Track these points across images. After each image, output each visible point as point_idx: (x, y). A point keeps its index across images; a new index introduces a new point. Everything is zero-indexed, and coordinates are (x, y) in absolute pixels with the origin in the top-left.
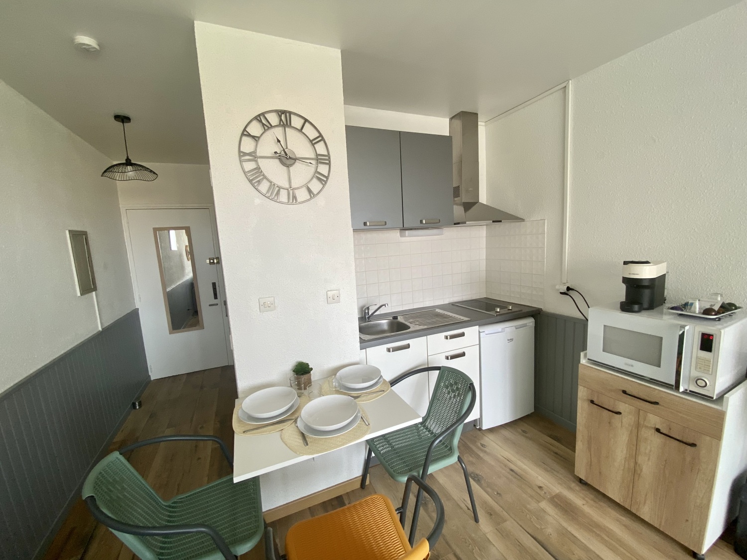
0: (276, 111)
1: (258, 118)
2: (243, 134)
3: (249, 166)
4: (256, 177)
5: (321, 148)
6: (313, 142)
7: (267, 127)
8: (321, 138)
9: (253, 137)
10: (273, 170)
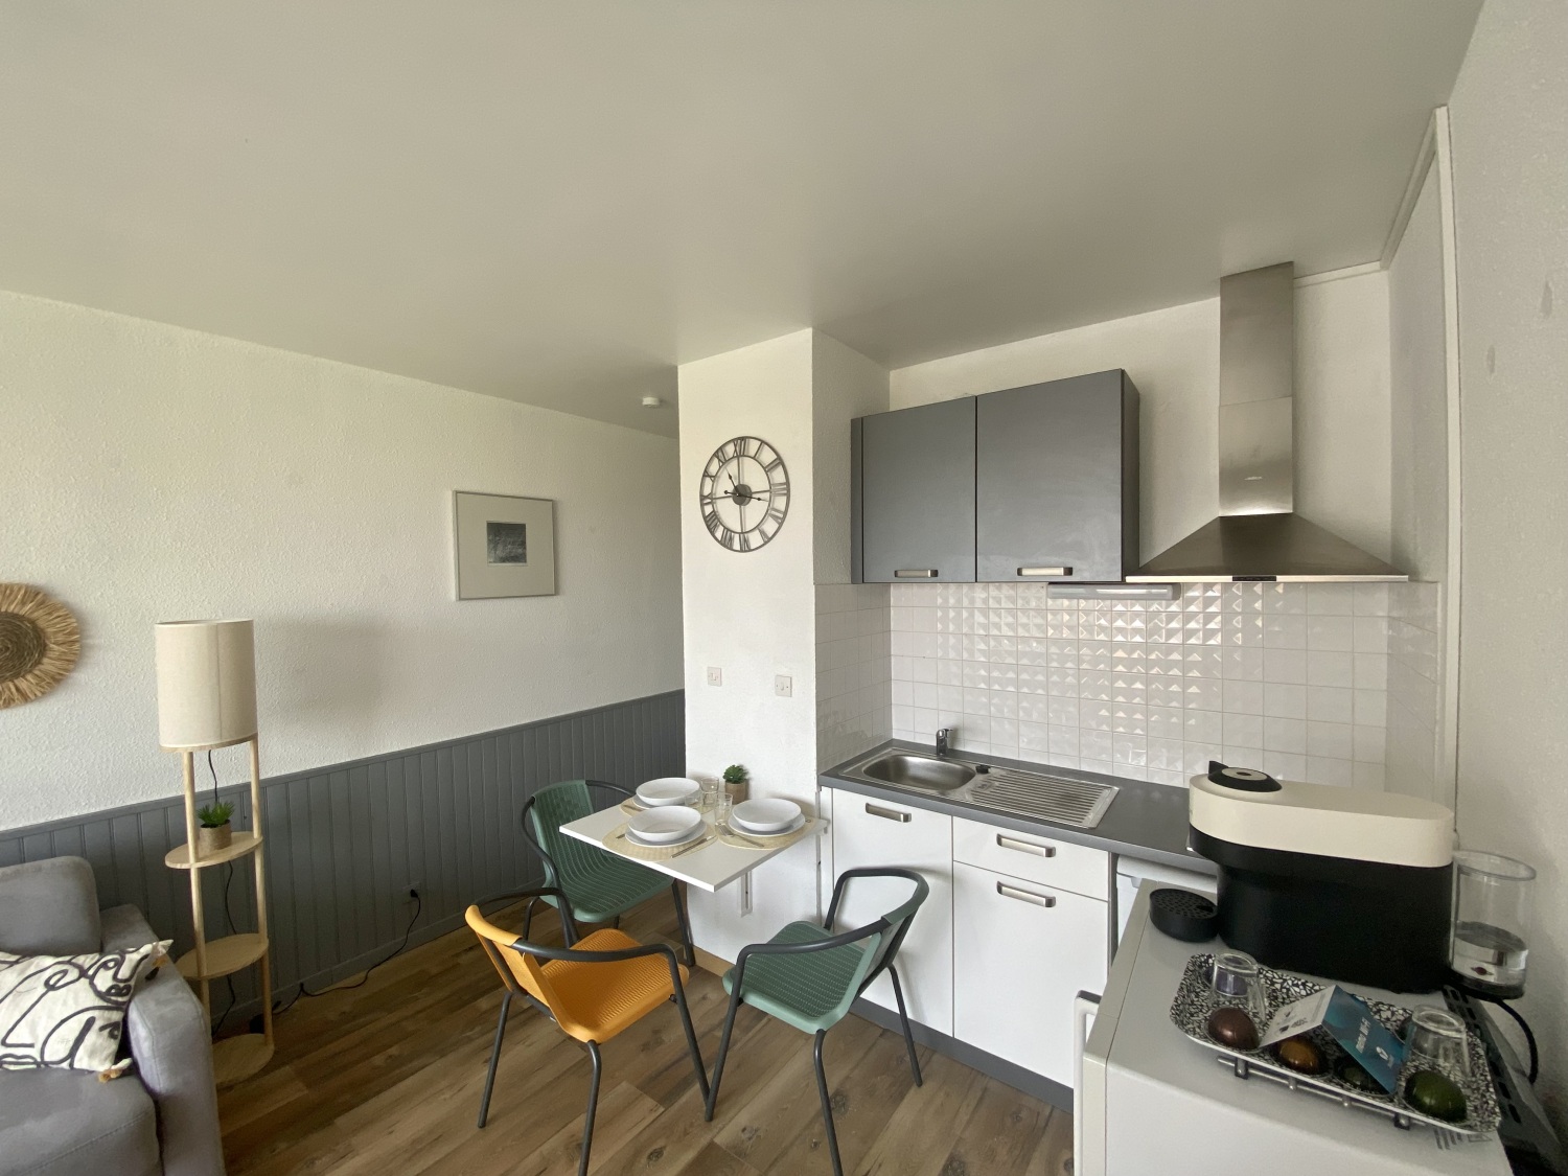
0: (733, 440)
1: (716, 455)
2: (704, 476)
3: (708, 510)
4: (712, 521)
5: (778, 476)
6: (768, 469)
7: (724, 462)
8: (779, 461)
9: (711, 477)
10: (728, 510)
